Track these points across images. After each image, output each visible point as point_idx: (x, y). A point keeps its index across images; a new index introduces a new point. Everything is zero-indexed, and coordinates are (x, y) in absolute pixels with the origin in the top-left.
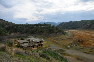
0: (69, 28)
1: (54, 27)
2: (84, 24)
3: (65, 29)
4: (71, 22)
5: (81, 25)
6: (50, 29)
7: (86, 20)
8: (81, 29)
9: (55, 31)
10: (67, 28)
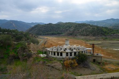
0: (47, 33)
1: (22, 34)
2: (67, 28)
3: (41, 35)
4: (50, 24)
5: (64, 29)
6: (17, 36)
7: (71, 23)
8: (63, 36)
9: (23, 39)
10: (45, 34)
